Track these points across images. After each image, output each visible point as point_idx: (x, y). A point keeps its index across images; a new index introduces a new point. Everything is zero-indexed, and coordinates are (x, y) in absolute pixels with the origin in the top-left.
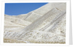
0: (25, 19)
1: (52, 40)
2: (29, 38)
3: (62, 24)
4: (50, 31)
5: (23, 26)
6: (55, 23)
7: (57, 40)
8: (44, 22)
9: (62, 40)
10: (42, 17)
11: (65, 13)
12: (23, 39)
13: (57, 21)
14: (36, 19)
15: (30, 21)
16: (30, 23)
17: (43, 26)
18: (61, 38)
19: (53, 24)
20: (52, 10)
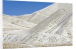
0: (28, 21)
1: (59, 42)
2: (35, 42)
3: (69, 25)
4: (57, 33)
5: (27, 29)
6: (62, 24)
7: (64, 43)
8: (50, 24)
9: (69, 42)
10: (48, 18)
11: (72, 14)
12: (27, 43)
13: (64, 23)
14: (42, 20)
15: (35, 22)
16: (35, 25)
17: (50, 28)
18: (68, 40)
19: (60, 26)
20: (58, 11)
